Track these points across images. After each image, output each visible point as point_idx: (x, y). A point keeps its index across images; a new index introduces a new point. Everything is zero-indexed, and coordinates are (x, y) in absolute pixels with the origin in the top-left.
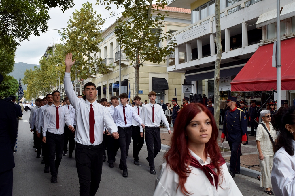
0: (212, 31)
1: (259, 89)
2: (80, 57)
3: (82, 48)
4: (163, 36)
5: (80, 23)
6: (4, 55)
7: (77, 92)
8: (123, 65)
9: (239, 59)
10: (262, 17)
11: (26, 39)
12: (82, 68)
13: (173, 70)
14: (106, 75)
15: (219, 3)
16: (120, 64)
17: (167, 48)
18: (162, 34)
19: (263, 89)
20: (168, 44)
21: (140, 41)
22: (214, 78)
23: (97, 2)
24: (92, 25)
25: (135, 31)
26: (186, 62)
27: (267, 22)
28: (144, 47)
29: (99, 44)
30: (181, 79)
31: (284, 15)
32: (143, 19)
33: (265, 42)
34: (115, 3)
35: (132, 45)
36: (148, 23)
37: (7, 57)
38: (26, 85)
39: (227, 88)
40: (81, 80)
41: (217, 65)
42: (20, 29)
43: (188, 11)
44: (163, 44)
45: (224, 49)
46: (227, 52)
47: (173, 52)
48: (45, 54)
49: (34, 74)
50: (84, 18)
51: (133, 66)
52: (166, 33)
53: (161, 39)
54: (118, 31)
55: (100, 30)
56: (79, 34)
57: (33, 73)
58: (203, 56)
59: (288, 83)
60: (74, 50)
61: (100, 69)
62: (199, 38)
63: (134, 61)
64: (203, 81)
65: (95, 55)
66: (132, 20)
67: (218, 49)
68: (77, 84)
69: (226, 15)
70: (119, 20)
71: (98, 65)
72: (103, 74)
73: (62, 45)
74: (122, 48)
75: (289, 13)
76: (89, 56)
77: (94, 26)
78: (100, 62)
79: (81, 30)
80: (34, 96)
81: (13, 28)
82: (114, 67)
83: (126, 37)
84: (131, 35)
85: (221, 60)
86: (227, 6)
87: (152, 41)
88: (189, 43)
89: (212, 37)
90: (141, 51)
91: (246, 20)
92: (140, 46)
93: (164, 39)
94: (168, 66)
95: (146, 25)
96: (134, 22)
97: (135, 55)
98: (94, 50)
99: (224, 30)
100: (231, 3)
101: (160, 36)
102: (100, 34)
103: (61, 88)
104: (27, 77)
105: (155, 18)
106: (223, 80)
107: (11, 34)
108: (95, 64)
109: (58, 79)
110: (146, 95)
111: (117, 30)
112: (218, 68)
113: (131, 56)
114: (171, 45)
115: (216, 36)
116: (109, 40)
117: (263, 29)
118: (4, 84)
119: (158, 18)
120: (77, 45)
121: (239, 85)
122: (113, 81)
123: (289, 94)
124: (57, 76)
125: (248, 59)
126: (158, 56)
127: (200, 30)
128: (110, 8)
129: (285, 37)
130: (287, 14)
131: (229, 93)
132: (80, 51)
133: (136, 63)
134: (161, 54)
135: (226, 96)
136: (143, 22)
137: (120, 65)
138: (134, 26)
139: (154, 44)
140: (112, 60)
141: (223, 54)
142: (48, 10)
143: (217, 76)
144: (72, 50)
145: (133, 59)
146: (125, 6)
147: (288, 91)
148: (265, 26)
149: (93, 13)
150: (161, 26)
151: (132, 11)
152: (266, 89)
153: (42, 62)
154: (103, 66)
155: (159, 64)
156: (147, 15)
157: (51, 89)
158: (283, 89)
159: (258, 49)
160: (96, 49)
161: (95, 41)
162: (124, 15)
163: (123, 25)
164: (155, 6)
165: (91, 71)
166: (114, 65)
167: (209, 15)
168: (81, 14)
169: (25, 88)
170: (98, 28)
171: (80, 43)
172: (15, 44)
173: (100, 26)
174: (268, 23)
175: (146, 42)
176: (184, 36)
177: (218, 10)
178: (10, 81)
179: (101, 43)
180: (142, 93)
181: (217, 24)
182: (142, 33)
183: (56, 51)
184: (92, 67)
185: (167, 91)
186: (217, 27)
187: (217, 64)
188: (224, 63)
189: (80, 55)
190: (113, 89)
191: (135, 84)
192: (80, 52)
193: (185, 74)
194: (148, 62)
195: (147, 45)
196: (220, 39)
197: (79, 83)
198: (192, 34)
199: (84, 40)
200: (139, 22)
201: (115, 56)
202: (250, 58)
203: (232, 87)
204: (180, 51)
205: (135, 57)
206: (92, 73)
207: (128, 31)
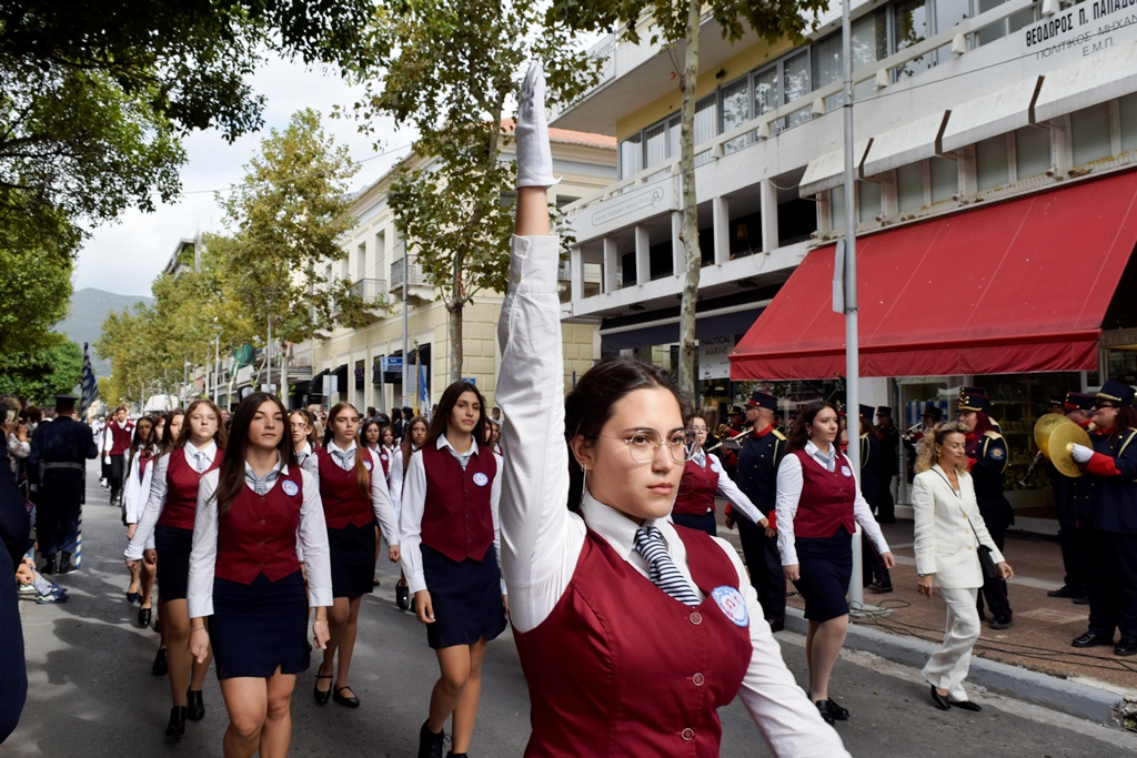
0: (678, 203)
2: (281, 276)
3: (289, 247)
5: (284, 172)
6: (38, 267)
7: (272, 383)
8: (415, 301)
9: (754, 285)
10: (816, 166)
11: (113, 221)
12: (289, 310)
14: (363, 330)
15: (692, 126)
16: (404, 298)
19: (819, 371)
21: (464, 231)
22: (678, 341)
23: (333, 110)
24: (322, 176)
25: (449, 201)
27: (829, 180)
28: (476, 248)
29: (339, 236)
30: (591, 344)
31: (878, 161)
32: (474, 164)
33: (826, 238)
34: (388, 114)
35: (444, 242)
36: (490, 177)
37: (48, 275)
38: (108, 361)
39: (718, 371)
40: (284, 346)
41: (687, 303)
42: (93, 190)
43: (611, 141)
45: (707, 257)
46: (720, 266)
48: (170, 265)
49: (134, 327)
50: (295, 155)
51: (444, 303)
54: (399, 199)
55: (346, 193)
56: (277, 206)
57: (132, 324)
58: (651, 276)
59: (886, 355)
60: (265, 255)
61: (345, 311)
62: (640, 224)
63: (448, 289)
64: (654, 348)
65: (329, 267)
66: (440, 166)
67: (690, 257)
68: (272, 359)
69: (717, 158)
70: (402, 167)
71: (340, 299)
72: (355, 328)
73: (225, 239)
74: (410, 248)
75: (890, 158)
76: (310, 273)
77: (327, 180)
78: (344, 291)
79: (284, 193)
80: (133, 394)
81: (70, 185)
82: (386, 307)
83: (423, 217)
84: (438, 213)
86: (721, 129)
87: (502, 229)
88: (611, 236)
89: (675, 219)
90: (468, 260)
91: (774, 173)
92: (466, 245)
95: (482, 182)
96: (447, 173)
97: (452, 272)
98: (328, 255)
99: (710, 202)
100: (731, 122)
102: (346, 207)
103: (221, 370)
104: (112, 335)
106: (709, 347)
107: (62, 205)
108: (330, 297)
109: (212, 343)
111: (396, 196)
112: (689, 313)
113: (439, 275)
115: (685, 220)
116: (374, 224)
117: (818, 200)
118: (37, 359)
120: (274, 240)
121: (753, 362)
122: (386, 350)
123: (893, 387)
124: (209, 333)
125: (781, 285)
127: (643, 200)
128: (372, 130)
129: (879, 224)
130: (884, 159)
131: (729, 385)
132: (281, 258)
133: (454, 296)
136: (473, 172)
137: (405, 301)
138: (447, 184)
140: (382, 284)
141: (704, 272)
142: (183, 135)
143: (686, 335)
144: (256, 252)
145: (444, 283)
146: (422, 125)
147: (894, 379)
148: (824, 193)
149: (325, 141)
151: (443, 140)
152: (827, 373)
153: (162, 292)
154: (355, 303)
156: (487, 153)
157: (188, 375)
158: (873, 372)
159: (807, 257)
160: (333, 252)
161: (331, 226)
162: (418, 150)
163: (415, 180)
164: (511, 128)
165: (315, 319)
166: (388, 299)
167: (669, 154)
168: (286, 143)
169: (104, 372)
170: (338, 187)
171: (282, 231)
172: (75, 236)
173: (345, 181)
174: (832, 183)
175: (485, 233)
176: (597, 216)
177: (688, 147)
178: (55, 350)
179: (347, 232)
181: (688, 184)
182: (471, 205)
183: (206, 257)
184: (318, 307)
186: (686, 194)
187: (686, 301)
188: (707, 299)
189: (281, 269)
190: (382, 374)
191: (452, 358)
192: (281, 261)
193: (601, 329)
194: (491, 290)
195: (487, 243)
196: (696, 229)
197: (280, 354)
198: (620, 210)
199: (295, 222)
200: (462, 173)
201: (390, 272)
202: (783, 284)
203: (732, 367)
204: (585, 260)
205: (450, 276)
206: (321, 326)
207: (430, 201)
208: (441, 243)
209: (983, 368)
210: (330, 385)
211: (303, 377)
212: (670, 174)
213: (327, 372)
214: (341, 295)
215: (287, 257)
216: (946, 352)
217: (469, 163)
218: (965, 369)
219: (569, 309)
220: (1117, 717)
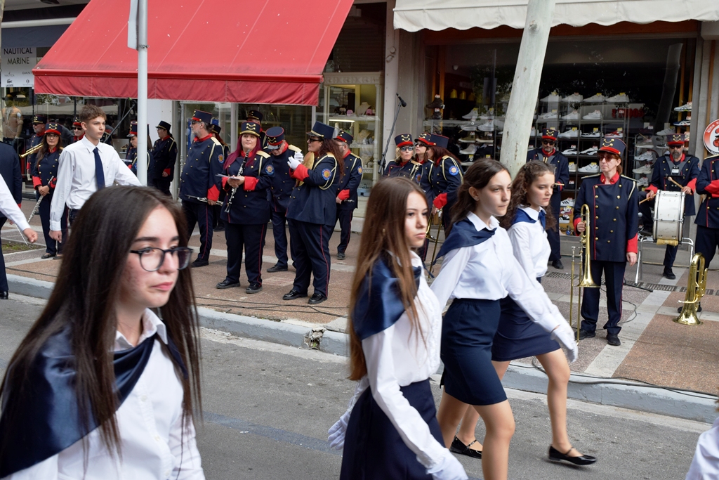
106: (12, 56)
121: (55, 78)
123: (177, 107)
202: (84, 6)
209: (243, 98)
216: (217, 84)
218: (231, 98)
220: (307, 342)
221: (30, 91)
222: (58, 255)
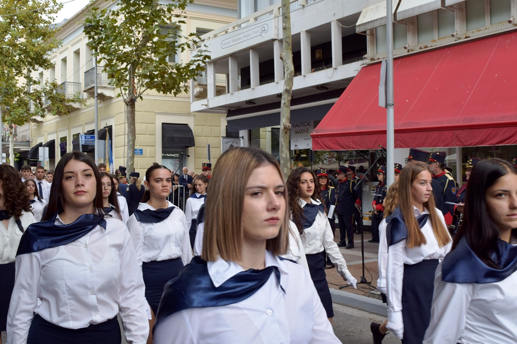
0: (278, 35)
1: (361, 147)
2: (8, 79)
3: (14, 60)
4: (182, 41)
5: (10, 8)
8: (102, 97)
9: (327, 89)
10: (367, 12)
12: (14, 102)
13: (204, 108)
14: (65, 117)
16: (96, 95)
17: (191, 64)
18: (180, 37)
20: (194, 57)
21: (136, 50)
22: (279, 124)
24: (36, 12)
25: (126, 30)
26: (228, 92)
27: (376, 21)
28: (144, 62)
29: (49, 53)
30: (219, 126)
31: (404, 11)
32: (142, 6)
33: (372, 59)
36: (153, 15)
39: (304, 144)
40: (11, 127)
41: (285, 100)
44: (184, 58)
45: (298, 70)
46: (305, 76)
47: (203, 73)
51: (122, 98)
52: (189, 36)
53: (179, 46)
54: (91, 29)
55: (53, 23)
56: (6, 32)
58: (260, 82)
59: (410, 134)
61: (53, 104)
62: (253, 48)
63: (125, 89)
64: (261, 129)
65: (41, 74)
66: (120, 7)
67: (287, 70)
69: (304, 6)
70: (92, 7)
71: (49, 96)
72: (60, 115)
74: (99, 62)
75: (413, 9)
76: (28, 78)
77: (40, 15)
78: (52, 90)
79: (10, 23)
82: (81, 101)
83: (108, 41)
84: (118, 38)
85: (293, 91)
87: (162, 50)
88: (233, 55)
89: (276, 46)
90: (139, 70)
91: (340, 16)
92: (137, 60)
93: (186, 47)
94: (193, 101)
95: (148, 18)
96: (124, 12)
97: (128, 78)
98: (41, 65)
99: (299, 34)
101: (177, 42)
102: (53, 33)
105: (167, 6)
106: (297, 129)
108: (43, 94)
110: (149, 157)
111: (89, 26)
112: (286, 106)
113: (119, 80)
114: (199, 58)
115: (284, 46)
116: (73, 45)
117: (368, 35)
119: (173, 5)
120: (3, 54)
121: (326, 138)
122: (82, 130)
125: (343, 89)
126: (173, 81)
127: (254, 32)
129: (406, 51)
130: (409, 9)
131: (310, 153)
132: (9, 67)
133: (130, 94)
134: (179, 77)
135: (304, 159)
136: (142, 11)
137: (96, 98)
138: (124, 19)
139: (166, 56)
140: (79, 85)
141: (296, 79)
143: (285, 121)
148: (371, 30)
150: (180, 22)
152: (373, 146)
154: (60, 98)
155: (175, 96)
158: (402, 145)
159: (361, 71)
160: (45, 64)
161: (43, 45)
163: (102, 16)
165: (33, 109)
166: (83, 96)
167: (271, 2)
170: (47, 19)
171: (9, 49)
173: (52, 15)
174: (377, 24)
175: (150, 52)
176: (224, 42)
179: (54, 50)
180: (142, 153)
181: (285, 22)
182: (141, 34)
184: (36, 102)
185: (191, 150)
186: (284, 29)
187: (285, 99)
188: (298, 98)
189: (8, 75)
190: (81, 146)
191: (128, 136)
192: (9, 69)
193: (227, 116)
194: (154, 91)
195: (151, 59)
196: (290, 52)
197: (9, 132)
198: (240, 39)
199: (18, 43)
200: (135, 12)
201: (84, 78)
202: (346, 88)
203: (313, 141)
204: (217, 71)
205: (126, 81)
206: (36, 114)
207: (113, 30)
208: (120, 59)
209: (469, 143)
210: (44, 153)
211: (23, 149)
212: (273, 16)
213: (41, 145)
214: (50, 93)
215: (12, 66)
216: (447, 132)
217: (139, 5)
218: (458, 143)
219: (206, 103)
221: (310, 151)
222: (327, 266)
